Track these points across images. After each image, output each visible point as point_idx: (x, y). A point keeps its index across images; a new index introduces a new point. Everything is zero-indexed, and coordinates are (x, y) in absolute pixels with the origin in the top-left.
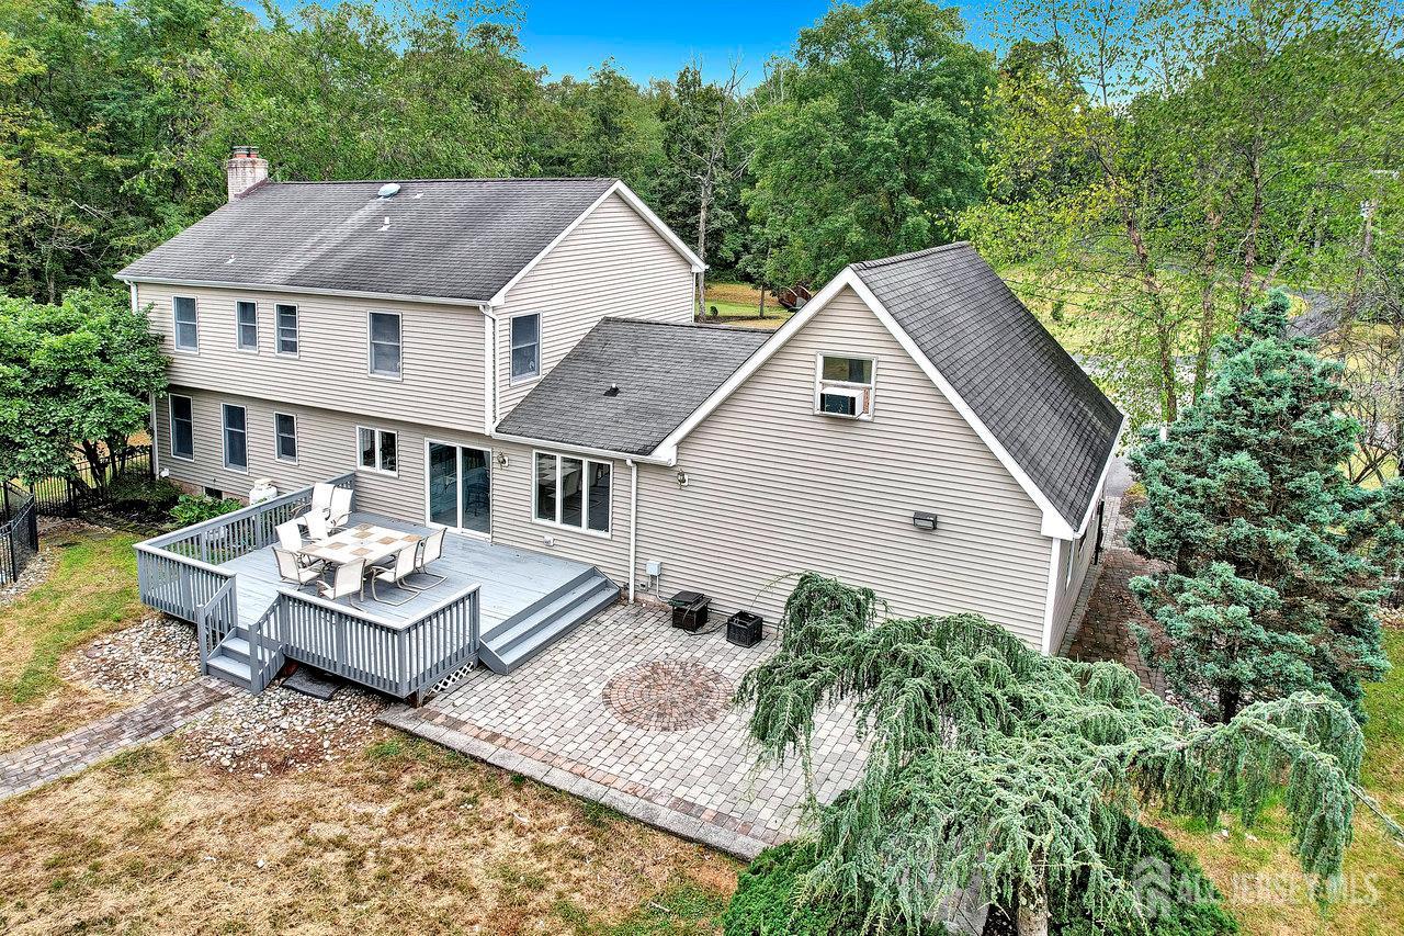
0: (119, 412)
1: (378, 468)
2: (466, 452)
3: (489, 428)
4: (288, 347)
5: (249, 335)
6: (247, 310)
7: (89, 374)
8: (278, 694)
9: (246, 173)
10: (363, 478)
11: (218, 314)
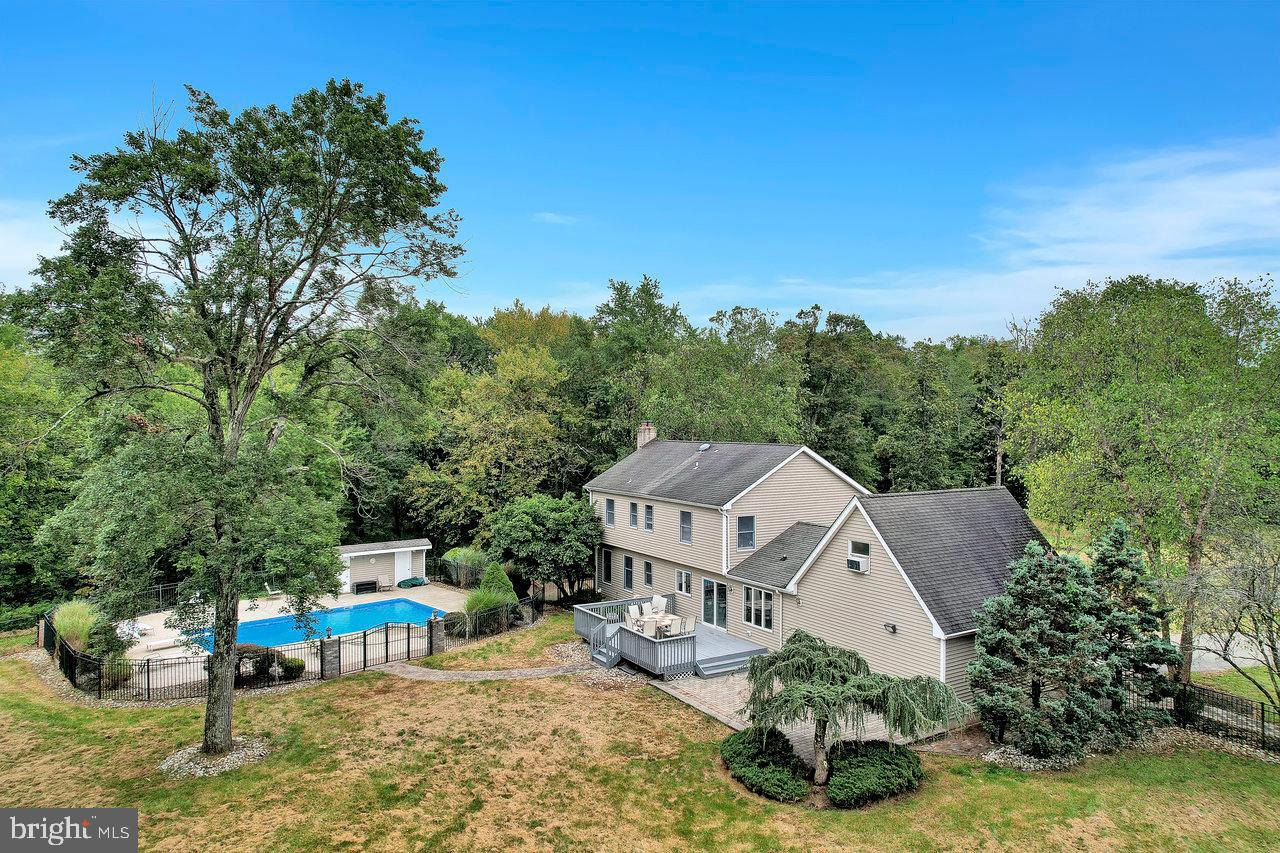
0: (578, 552)
1: (684, 592)
2: (719, 585)
3: (724, 572)
4: (650, 526)
5: (634, 520)
6: (634, 506)
7: (568, 533)
8: (616, 670)
9: (646, 435)
10: (678, 598)
11: (622, 507)
